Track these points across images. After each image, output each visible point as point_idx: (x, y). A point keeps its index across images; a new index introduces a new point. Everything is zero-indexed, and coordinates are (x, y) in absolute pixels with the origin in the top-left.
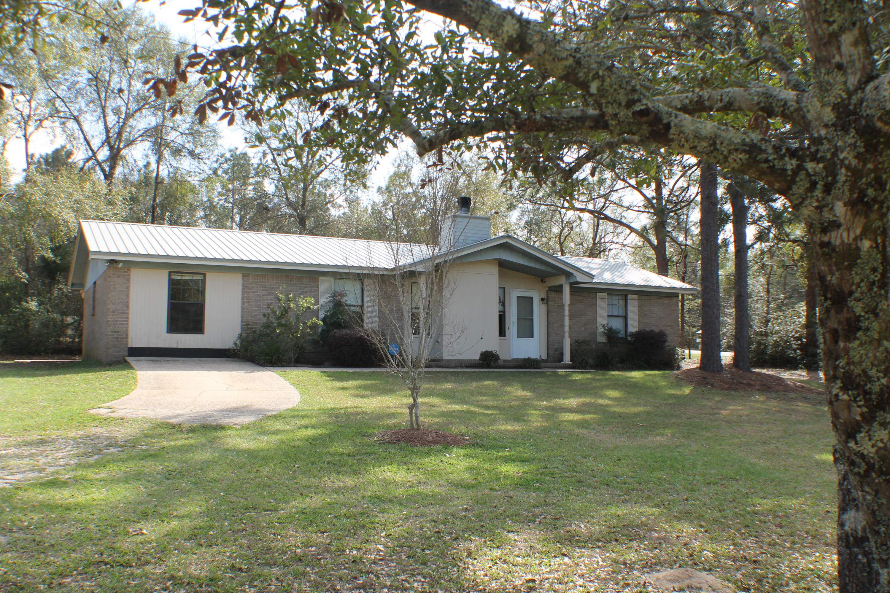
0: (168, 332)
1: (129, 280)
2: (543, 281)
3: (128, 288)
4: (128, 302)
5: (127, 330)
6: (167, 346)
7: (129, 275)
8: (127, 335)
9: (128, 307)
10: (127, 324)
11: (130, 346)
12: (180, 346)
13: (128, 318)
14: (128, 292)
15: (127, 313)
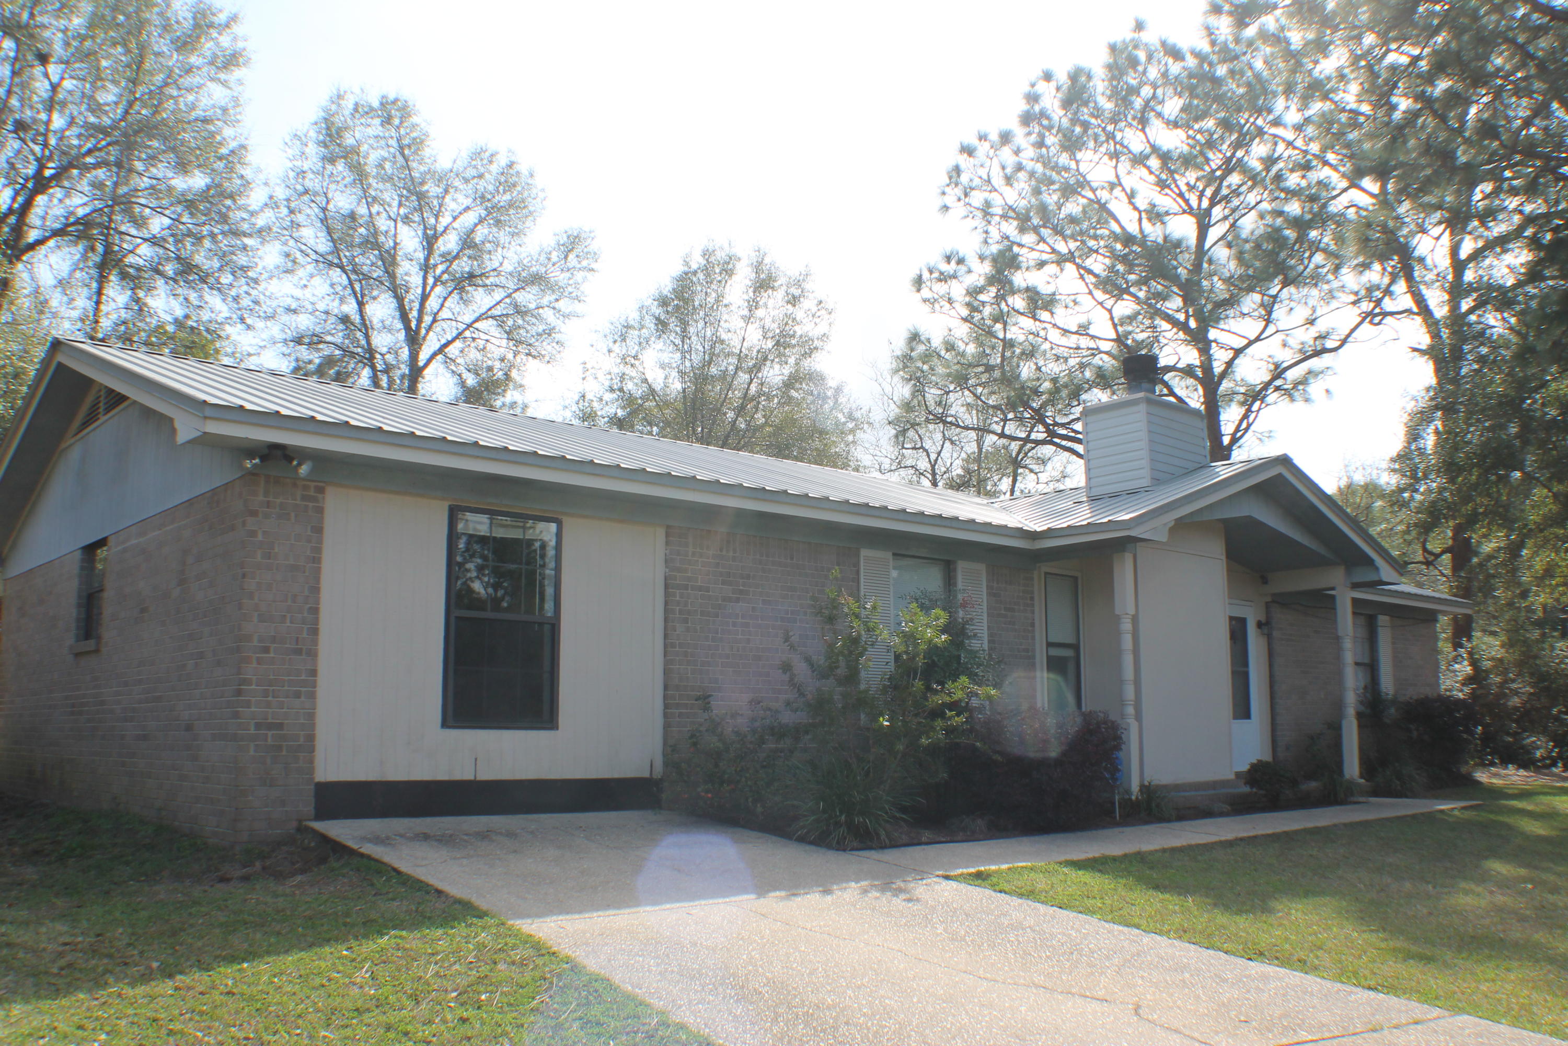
0: (445, 724)
1: (319, 530)
2: (1265, 581)
3: (316, 559)
4: (315, 611)
5: (311, 716)
6: (442, 775)
7: (320, 510)
8: (311, 738)
9: (314, 631)
10: (312, 696)
11: (317, 780)
12: (486, 774)
13: (314, 673)
14: (317, 574)
15: (313, 654)
